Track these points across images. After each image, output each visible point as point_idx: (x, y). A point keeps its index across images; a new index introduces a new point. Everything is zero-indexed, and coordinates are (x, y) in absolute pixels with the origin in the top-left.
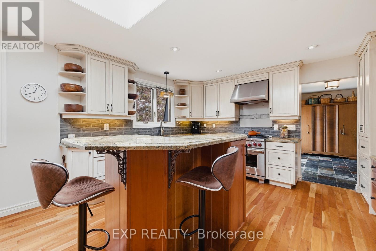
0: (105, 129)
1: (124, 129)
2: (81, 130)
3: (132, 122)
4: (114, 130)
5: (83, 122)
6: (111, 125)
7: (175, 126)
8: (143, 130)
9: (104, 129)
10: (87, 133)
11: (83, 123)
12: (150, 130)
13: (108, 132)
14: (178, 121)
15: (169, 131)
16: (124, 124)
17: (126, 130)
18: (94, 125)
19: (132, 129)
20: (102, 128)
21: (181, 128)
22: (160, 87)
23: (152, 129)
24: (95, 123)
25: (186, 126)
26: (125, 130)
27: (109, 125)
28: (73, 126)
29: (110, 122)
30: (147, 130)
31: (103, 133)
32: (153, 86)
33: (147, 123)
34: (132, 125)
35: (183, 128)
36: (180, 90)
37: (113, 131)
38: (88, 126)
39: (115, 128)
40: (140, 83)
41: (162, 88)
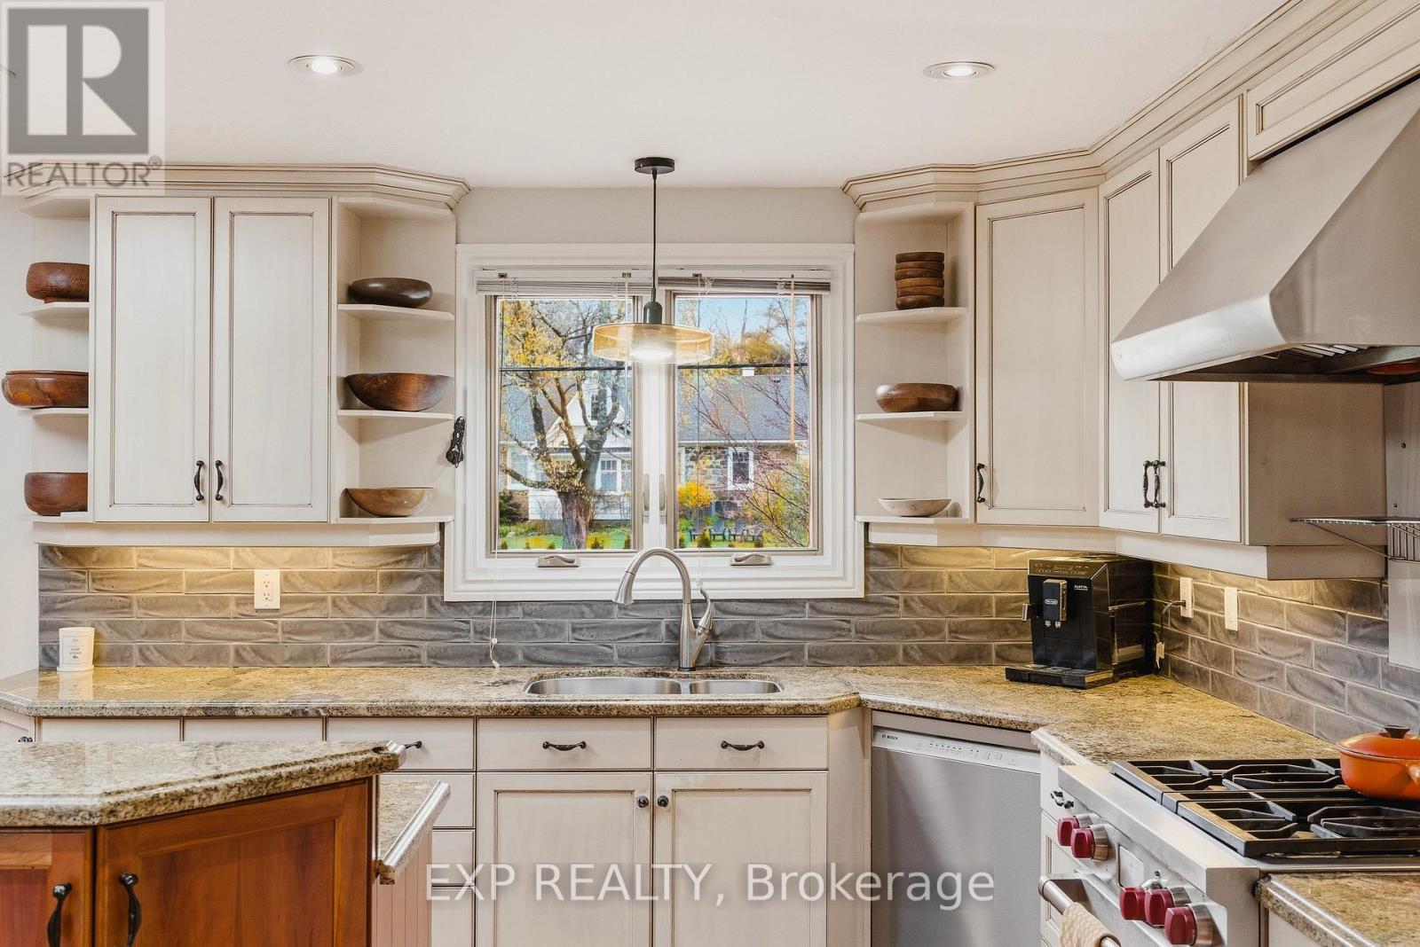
0: (260, 603)
1: (383, 605)
2: (130, 606)
3: (437, 556)
4: (313, 609)
5: (145, 562)
6: (293, 580)
7: (859, 593)
8: (526, 614)
9: (251, 600)
10: (161, 624)
11: (141, 565)
12: (589, 619)
13: (275, 623)
14: (889, 551)
15: (793, 634)
16: (385, 570)
17: (395, 611)
18: (200, 576)
19: (438, 605)
20: (240, 592)
21: (936, 609)
22: (689, 274)
23: (609, 613)
24: (206, 564)
25: (1002, 586)
26: (388, 610)
27: (286, 579)
28: (94, 581)
29: (287, 563)
30: (565, 614)
31: (249, 628)
32: (619, 273)
33: (570, 564)
34: (441, 578)
35: (969, 606)
36: (901, 259)
37: (311, 613)
38: (168, 585)
39: (323, 600)
40: (502, 276)
41: (705, 274)
